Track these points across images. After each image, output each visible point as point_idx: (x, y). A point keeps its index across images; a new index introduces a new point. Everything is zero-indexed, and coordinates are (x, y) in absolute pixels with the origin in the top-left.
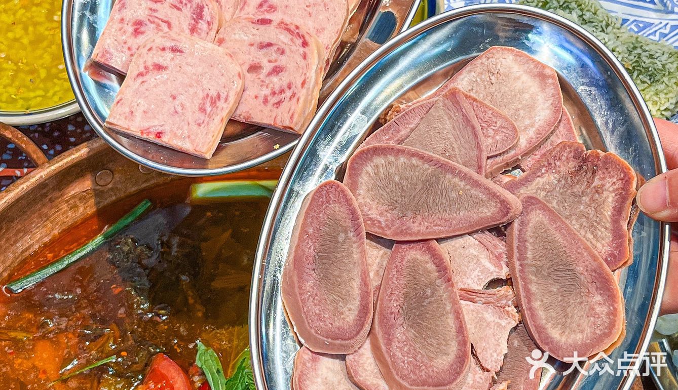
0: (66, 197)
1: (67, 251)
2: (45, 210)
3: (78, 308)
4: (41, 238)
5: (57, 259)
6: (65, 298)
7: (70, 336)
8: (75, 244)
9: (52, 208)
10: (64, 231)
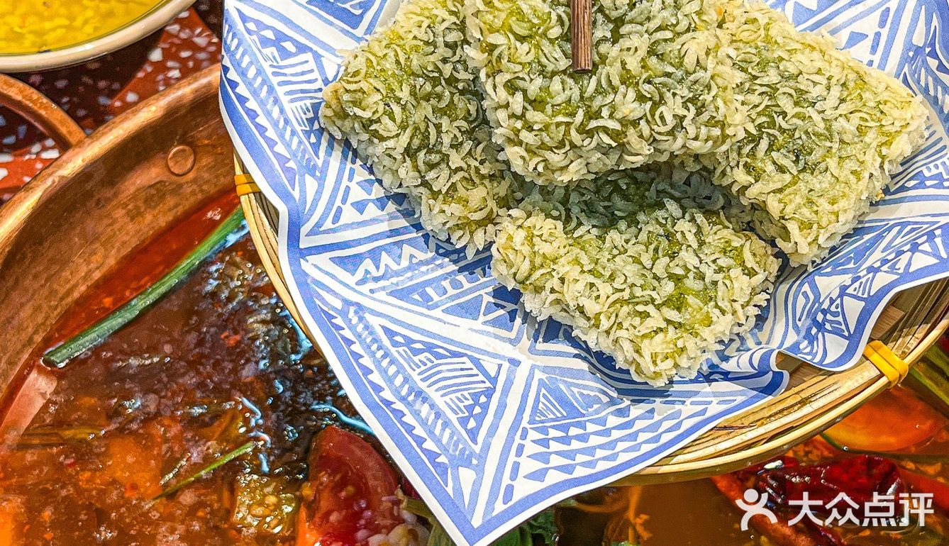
0: (123, 197)
1: (136, 289)
2: (90, 225)
3: (173, 377)
4: (89, 272)
5: (121, 304)
6: (147, 362)
7: (166, 422)
8: (147, 278)
9: (101, 219)
10: (125, 258)
